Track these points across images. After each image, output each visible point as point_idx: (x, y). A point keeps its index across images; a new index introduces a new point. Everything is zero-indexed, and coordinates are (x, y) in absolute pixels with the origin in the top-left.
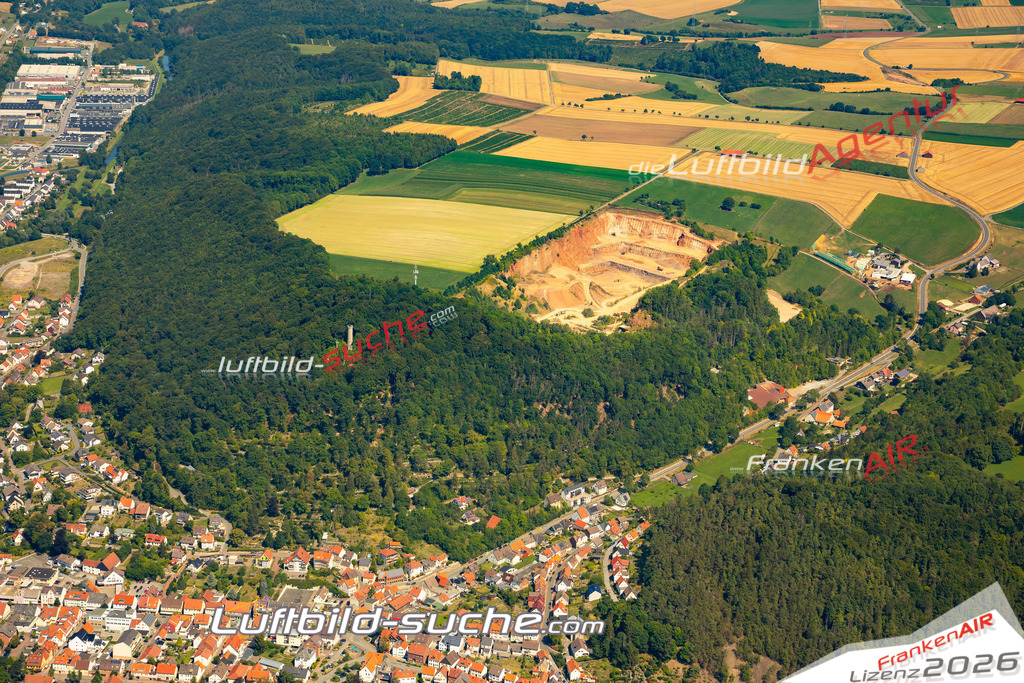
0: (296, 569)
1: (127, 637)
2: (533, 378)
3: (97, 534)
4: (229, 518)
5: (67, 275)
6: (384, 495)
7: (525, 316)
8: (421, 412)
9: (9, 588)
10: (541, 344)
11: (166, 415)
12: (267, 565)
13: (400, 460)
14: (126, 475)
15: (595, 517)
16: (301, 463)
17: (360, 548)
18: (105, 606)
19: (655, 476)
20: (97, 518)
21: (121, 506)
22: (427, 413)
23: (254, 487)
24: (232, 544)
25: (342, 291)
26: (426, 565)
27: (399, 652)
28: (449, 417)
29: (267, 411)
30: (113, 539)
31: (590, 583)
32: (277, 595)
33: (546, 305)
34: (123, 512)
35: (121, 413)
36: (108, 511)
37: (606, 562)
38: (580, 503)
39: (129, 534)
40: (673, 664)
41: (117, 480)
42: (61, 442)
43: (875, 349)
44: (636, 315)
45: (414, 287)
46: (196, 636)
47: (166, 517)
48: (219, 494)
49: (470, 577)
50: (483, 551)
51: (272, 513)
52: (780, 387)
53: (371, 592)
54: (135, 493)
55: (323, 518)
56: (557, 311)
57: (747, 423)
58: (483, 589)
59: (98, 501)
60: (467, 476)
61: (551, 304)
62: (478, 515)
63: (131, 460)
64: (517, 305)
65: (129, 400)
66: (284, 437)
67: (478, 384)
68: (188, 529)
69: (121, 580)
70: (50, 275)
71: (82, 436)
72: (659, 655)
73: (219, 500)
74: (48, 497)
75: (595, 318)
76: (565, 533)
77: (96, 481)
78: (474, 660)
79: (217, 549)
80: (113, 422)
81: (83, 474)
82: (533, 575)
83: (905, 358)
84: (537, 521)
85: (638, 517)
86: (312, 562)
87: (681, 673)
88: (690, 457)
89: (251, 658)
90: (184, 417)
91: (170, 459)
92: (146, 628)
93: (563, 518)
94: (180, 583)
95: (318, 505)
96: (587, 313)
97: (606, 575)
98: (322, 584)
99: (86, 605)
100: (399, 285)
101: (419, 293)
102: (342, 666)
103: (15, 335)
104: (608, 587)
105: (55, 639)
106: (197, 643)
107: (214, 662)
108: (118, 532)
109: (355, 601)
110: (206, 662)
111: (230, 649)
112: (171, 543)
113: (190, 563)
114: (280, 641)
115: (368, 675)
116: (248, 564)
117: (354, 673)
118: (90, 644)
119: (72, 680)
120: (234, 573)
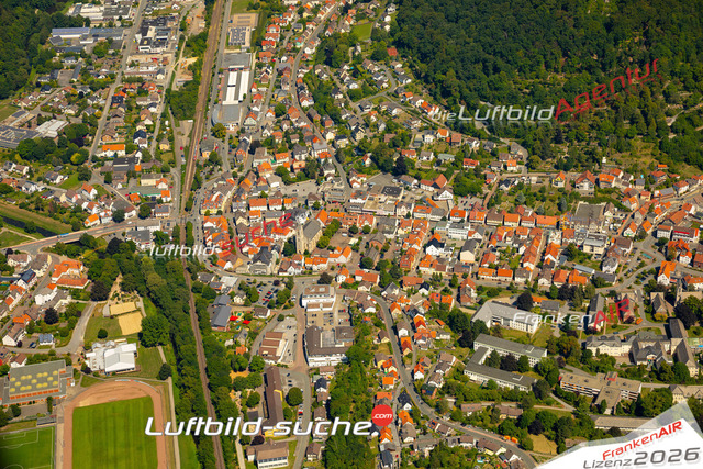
0: (586, 188)
1: (468, 245)
3: (425, 158)
4: (524, 145)
6: (648, 125)
8: (670, 53)
9: (371, 203)
13: (657, 94)
17: (634, 171)
18: (444, 219)
20: (422, 145)
21: (439, 136)
22: (675, 54)
24: (531, 167)
26: (691, 181)
29: (544, 56)
30: (439, 163)
32: (574, 210)
34: (441, 140)
35: (424, 57)
36: (429, 138)
41: (431, 113)
47: (475, 145)
48: (515, 126)
54: (447, 124)
59: (420, 131)
63: (438, 96)
66: (559, 77)
69: (452, 196)
73: (515, 131)
74: (383, 127)
77: (415, 114)
79: (520, 171)
81: (405, 108)
86: (597, 182)
90: (477, 61)
91: (473, 97)
94: (496, 200)
95: (594, 134)
102: (641, 271)
106: (522, 250)
107: (538, 266)
108: (441, 157)
109: (639, 216)
110: (532, 267)
111: (549, 257)
112: (483, 165)
113: (500, 182)
114: (587, 249)
115: (664, 280)
116: (546, 183)
117: (651, 277)
118: (442, 250)
119: (436, 280)
120: (536, 191)
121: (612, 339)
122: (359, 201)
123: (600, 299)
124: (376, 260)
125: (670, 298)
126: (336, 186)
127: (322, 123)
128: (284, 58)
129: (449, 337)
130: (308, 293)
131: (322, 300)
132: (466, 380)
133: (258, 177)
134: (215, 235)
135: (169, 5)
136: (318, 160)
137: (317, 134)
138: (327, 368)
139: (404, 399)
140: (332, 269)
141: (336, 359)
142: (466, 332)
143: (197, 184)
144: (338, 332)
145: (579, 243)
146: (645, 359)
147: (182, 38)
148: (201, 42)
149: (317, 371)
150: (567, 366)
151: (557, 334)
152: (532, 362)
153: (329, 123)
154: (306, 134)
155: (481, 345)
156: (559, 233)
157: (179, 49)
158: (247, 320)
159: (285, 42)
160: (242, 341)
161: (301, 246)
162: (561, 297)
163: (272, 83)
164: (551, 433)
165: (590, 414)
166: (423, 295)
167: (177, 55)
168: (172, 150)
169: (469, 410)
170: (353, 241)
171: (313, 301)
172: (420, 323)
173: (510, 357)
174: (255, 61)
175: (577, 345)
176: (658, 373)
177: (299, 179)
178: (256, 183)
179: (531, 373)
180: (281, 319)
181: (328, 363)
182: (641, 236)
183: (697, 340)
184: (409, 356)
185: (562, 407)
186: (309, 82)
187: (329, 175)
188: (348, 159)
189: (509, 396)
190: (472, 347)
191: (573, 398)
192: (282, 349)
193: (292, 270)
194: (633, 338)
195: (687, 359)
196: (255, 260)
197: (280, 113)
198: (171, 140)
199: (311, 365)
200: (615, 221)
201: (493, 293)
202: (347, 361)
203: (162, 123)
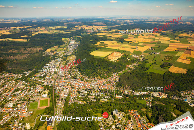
0: (93, 80)
2: (110, 65)
3: (78, 77)
7: (109, 60)
10: (111, 63)
12: (91, 80)
14: (80, 73)
15: (115, 76)
16: (93, 72)
17: (98, 78)
19: (120, 72)
23: (90, 74)
24: (88, 78)
25: (95, 59)
26: (103, 79)
28: (104, 68)
32: (92, 82)
37: (117, 79)
38: (114, 74)
39: (81, 77)
40: (122, 87)
42: (75, 71)
43: (135, 62)
44: (117, 60)
47: (83, 76)
49: (106, 80)
50: (107, 78)
52: (128, 65)
57: (126, 68)
59: (78, 75)
60: (106, 73)
62: (107, 76)
67: (106, 66)
69: (81, 81)
70: (73, 58)
71: (77, 70)
76: (113, 77)
77: (78, 73)
78: (107, 87)
80: (79, 69)
82: (111, 80)
83: (137, 63)
84: (111, 76)
85: (119, 76)
88: (122, 71)
89: (90, 87)
96: (114, 60)
98: (95, 81)
101: (101, 59)
102: (97, 87)
103: (71, 62)
104: (117, 81)
105: (76, 85)
110: (87, 87)
113: (85, 80)
114: (93, 85)
115: (99, 88)
118: (79, 86)
121: (94, 93)
122: (72, 81)
123: (93, 90)
127: (69, 74)
129: (78, 93)
132: (79, 97)
133: (62, 79)
134: (57, 84)
135: (56, 64)
138: (66, 96)
140: (68, 87)
143: (56, 80)
144: (67, 93)
147: (57, 67)
150: (89, 96)
151: (88, 93)
154: (67, 75)
155: (81, 94)
156: (90, 84)
158: (59, 92)
160: (58, 94)
161: (65, 86)
162: (89, 90)
163: (65, 71)
164: (86, 101)
165: (90, 99)
166: (76, 90)
168: (54, 77)
170: (70, 85)
171: (65, 90)
172: (75, 92)
173: (83, 95)
175: (90, 94)
176: (97, 96)
177: (66, 79)
179: (85, 96)
180: (62, 92)
183: (101, 93)
184: (74, 95)
185: (88, 99)
186: (68, 71)
187: (69, 79)
188: (71, 78)
192: (62, 95)
193: (64, 88)
194: (96, 93)
195: (100, 95)
196: (60, 87)
199: (64, 96)
201: (83, 90)
202: (68, 96)
203: (53, 75)
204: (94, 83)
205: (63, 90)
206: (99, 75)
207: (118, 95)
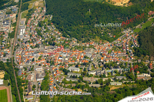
0: (88, 45)
1: (67, 57)
2: (117, 14)
3: (58, 42)
4: (76, 39)
5: (43, 3)
6: (98, 34)
7: (113, 5)
8: (101, 21)
9: (48, 51)
10: (117, 9)
11: (64, 24)
12: (83, 45)
13: (99, 28)
14: (60, 34)
15: (129, 34)
16: (85, 30)
17: (96, 42)
18: (62, 53)
19: (137, 27)
21: (61, 38)
22: (102, 21)
23: (79, 34)
24: (78, 42)
25: (87, 4)
26: (106, 43)
27: (105, 57)
28: (106, 21)
29: (79, 23)
30: (61, 43)
31: (131, 45)
32: (86, 49)
33: (115, 3)
35: (58, 24)
36: (59, 39)
37: (133, 41)
38: (126, 32)
39: (63, 42)
41: (59, 34)
42: (50, 29)
44: (130, 3)
45: (97, 2)
46: (76, 56)
47: (68, 39)
48: (75, 35)
49: (113, 45)
50: (114, 41)
51: (82, 37)
52: (153, 12)
53: (99, 48)
54: (62, 36)
55: (90, 38)
56: (117, 3)
57: (149, 18)
58: (115, 47)
59: (57, 37)
60: (109, 30)
61: (116, 2)
62: (112, 36)
63: (60, 31)
64: (111, 3)
65: (58, 22)
66: (82, 26)
67: (109, 16)
68: (71, 41)
70: (41, 3)
71: (52, 28)
72: (145, 55)
73: (75, 36)
74: (50, 37)
75: (123, 4)
76: (125, 37)
77: (56, 34)
78: (116, 57)
79: (76, 43)
80: (57, 26)
81: (54, 33)
82: (122, 44)
84: (121, 36)
85: (136, 34)
86: (90, 44)
87: (148, 57)
88: (141, 24)
89: (84, 59)
90: (67, 24)
91: (67, 31)
92: (69, 55)
93: (124, 35)
94: (72, 49)
95: (89, 36)
96: (122, 3)
97: (134, 43)
98: (92, 47)
99: (60, 53)
100: (95, 2)
101: (98, 3)
102: (98, 59)
103: (38, 13)
104: (134, 45)
105: (57, 58)
106: (76, 57)
107: (80, 60)
108: (61, 42)
109: (97, 50)
110: (78, 60)
111: (81, 58)
112: (69, 43)
113: (72, 46)
114: (88, 56)
115: (102, 60)
116: (81, 45)
117: (100, 60)
118: (62, 58)
119: (61, 64)
120: (79, 47)
121: (92, 71)
122: (46, 51)
123: (90, 64)
124: (50, 61)
125: (103, 63)
126: (42, 48)
127: (39, 37)
128: (31, 26)
129: (63, 73)
130: (37, 68)
131: (39, 69)
132: (66, 80)
133: (27, 48)
134: (18, 59)
135: (9, 18)
136: (38, 44)
137: (38, 39)
138: (40, 81)
139: (55, 85)
140: (41, 63)
141: (42, 79)
142: (66, 72)
143: (15, 50)
144: (42, 74)
145: (87, 55)
146: (98, 74)
147: (11, 23)
148: (15, 24)
149: (38, 81)
150: (84, 77)
151: (83, 71)
152: (78, 76)
153: (40, 37)
154: (36, 39)
155: (69, 74)
156: (83, 54)
157: (11, 25)
158: (25, 73)
159: (32, 23)
160: (24, 77)
161: (35, 60)
162: (84, 65)
163: (29, 31)
164: (81, 88)
165: (88, 84)
166: (58, 66)
167: (11, 27)
168: (10, 44)
169: (66, 85)
170: (45, 58)
171: (38, 69)
172: (58, 71)
173: (74, 76)
174: (26, 27)
175: (86, 73)
176: (101, 76)
177: (35, 47)
178: (26, 49)
179: (78, 78)
180: (32, 73)
181: (40, 80)
182: (98, 53)
183: (107, 70)
184: (56, 77)
185: (83, 83)
186: (36, 30)
187: (40, 46)
188: (44, 43)
189: (74, 83)
190: (67, 75)
191: (85, 82)
192: (32, 78)
193: (33, 64)
194: (96, 71)
195: (105, 73)
196: (26, 63)
197: (31, 36)
198: (10, 42)
199: (37, 81)
200: (93, 51)
201: (71, 65)
202: (44, 79)
203: (8, 39)
204: (89, 50)
205: (32, 69)
206: (98, 36)
207: (141, 73)
